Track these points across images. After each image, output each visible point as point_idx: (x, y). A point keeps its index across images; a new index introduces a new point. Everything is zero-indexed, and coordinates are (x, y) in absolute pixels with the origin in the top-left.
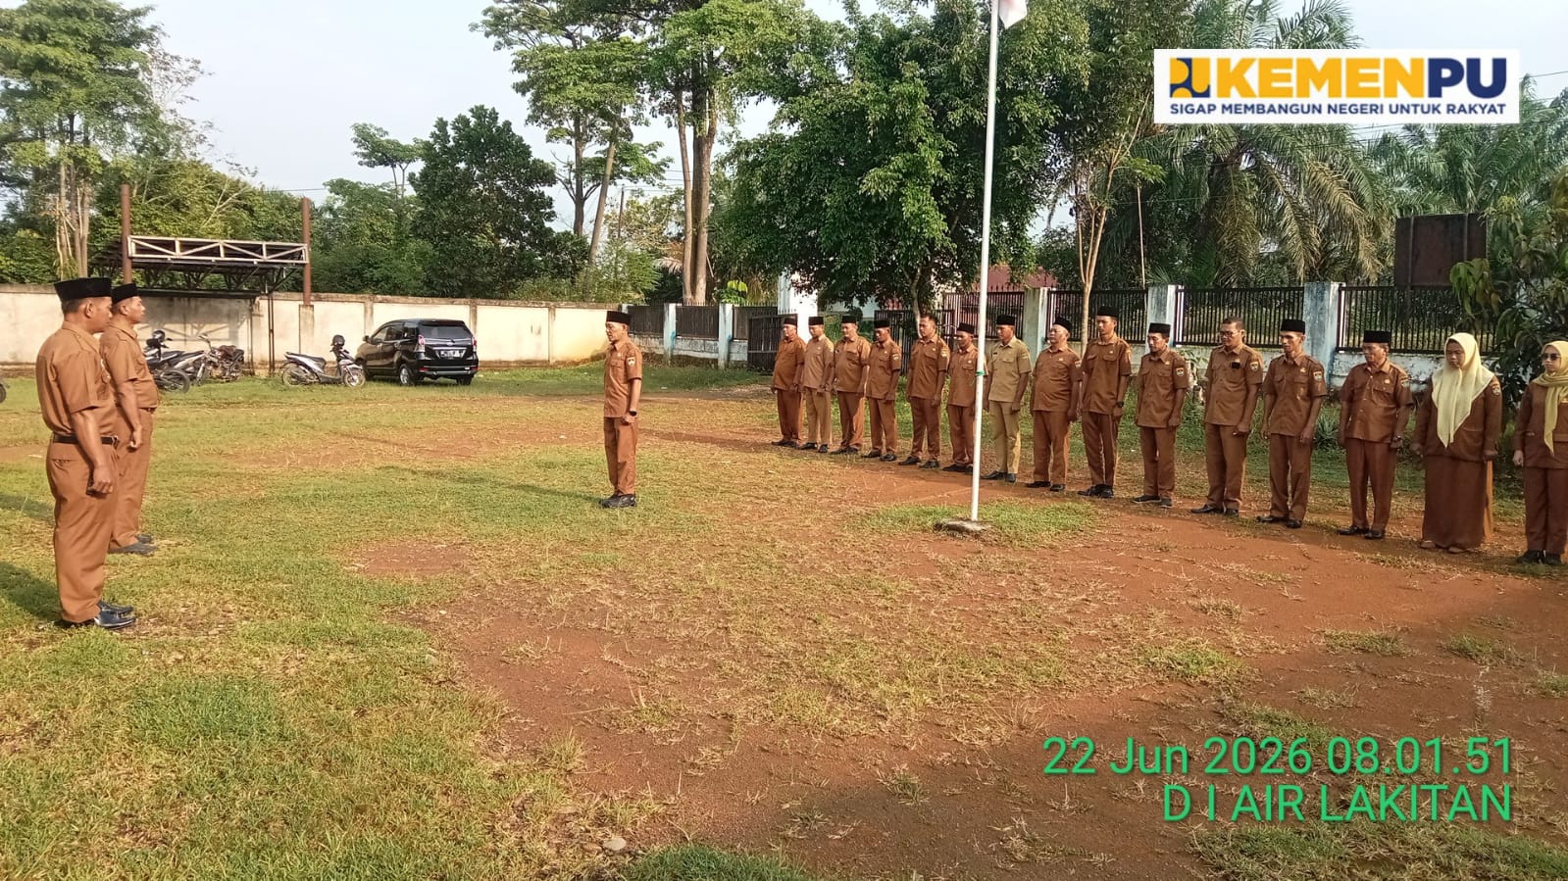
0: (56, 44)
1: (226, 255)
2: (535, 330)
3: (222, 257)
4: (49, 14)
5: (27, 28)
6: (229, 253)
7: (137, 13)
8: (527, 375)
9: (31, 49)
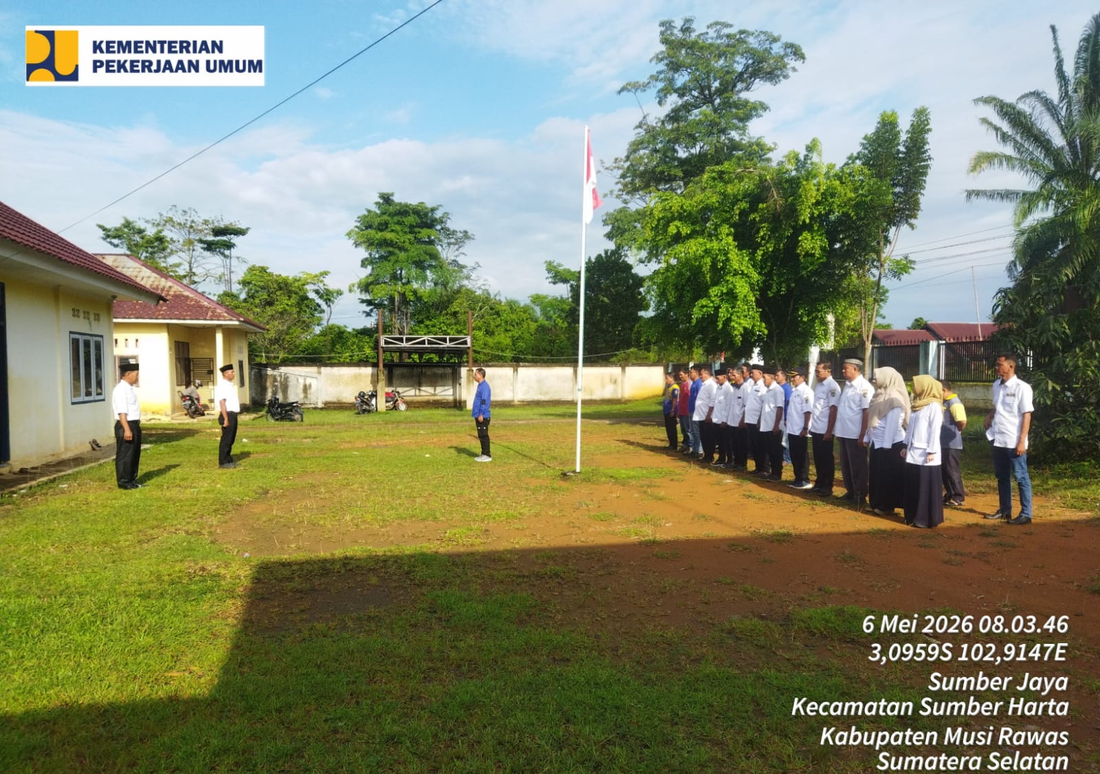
0: (392, 231)
1: (429, 344)
2: (613, 381)
3: (427, 345)
4: (389, 215)
5: (380, 224)
6: (430, 342)
7: (433, 210)
8: (606, 408)
9: (379, 235)
